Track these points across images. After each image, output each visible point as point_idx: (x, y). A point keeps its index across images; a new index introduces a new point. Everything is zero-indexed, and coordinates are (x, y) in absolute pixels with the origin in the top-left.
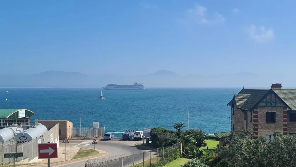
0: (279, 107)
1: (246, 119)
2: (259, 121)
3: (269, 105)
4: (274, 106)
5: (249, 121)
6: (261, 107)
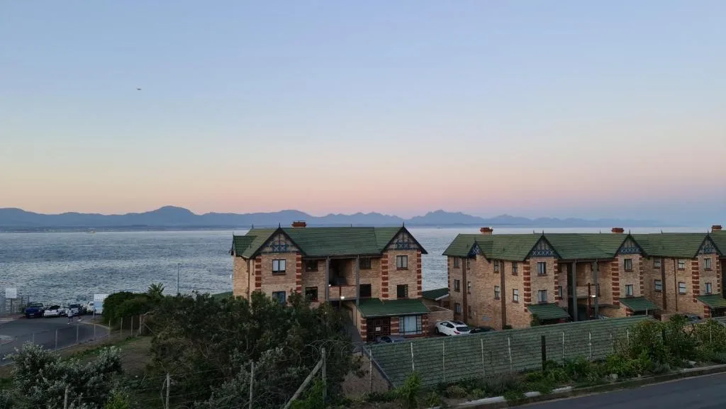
0: (289, 252)
1: (248, 271)
2: (263, 273)
3: (276, 249)
4: (284, 252)
5: (251, 274)
6: (265, 253)
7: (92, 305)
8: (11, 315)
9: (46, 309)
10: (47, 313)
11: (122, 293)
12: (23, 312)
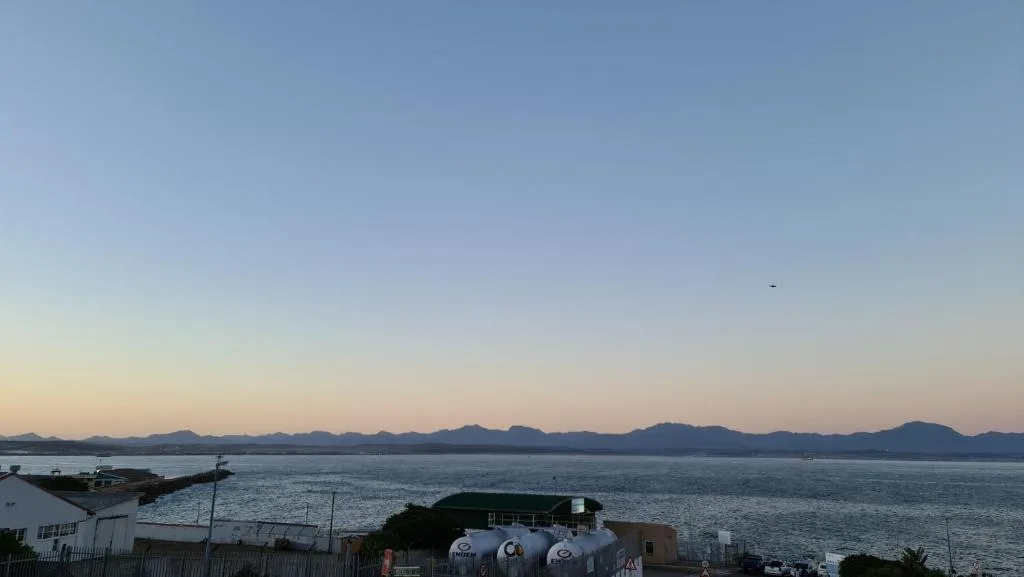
7: (823, 567)
8: (727, 565)
9: (766, 564)
10: (768, 569)
11: (863, 556)
12: (739, 565)
